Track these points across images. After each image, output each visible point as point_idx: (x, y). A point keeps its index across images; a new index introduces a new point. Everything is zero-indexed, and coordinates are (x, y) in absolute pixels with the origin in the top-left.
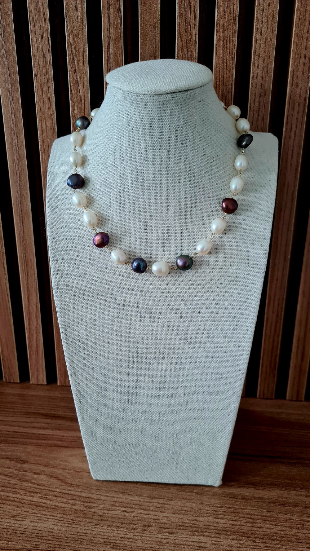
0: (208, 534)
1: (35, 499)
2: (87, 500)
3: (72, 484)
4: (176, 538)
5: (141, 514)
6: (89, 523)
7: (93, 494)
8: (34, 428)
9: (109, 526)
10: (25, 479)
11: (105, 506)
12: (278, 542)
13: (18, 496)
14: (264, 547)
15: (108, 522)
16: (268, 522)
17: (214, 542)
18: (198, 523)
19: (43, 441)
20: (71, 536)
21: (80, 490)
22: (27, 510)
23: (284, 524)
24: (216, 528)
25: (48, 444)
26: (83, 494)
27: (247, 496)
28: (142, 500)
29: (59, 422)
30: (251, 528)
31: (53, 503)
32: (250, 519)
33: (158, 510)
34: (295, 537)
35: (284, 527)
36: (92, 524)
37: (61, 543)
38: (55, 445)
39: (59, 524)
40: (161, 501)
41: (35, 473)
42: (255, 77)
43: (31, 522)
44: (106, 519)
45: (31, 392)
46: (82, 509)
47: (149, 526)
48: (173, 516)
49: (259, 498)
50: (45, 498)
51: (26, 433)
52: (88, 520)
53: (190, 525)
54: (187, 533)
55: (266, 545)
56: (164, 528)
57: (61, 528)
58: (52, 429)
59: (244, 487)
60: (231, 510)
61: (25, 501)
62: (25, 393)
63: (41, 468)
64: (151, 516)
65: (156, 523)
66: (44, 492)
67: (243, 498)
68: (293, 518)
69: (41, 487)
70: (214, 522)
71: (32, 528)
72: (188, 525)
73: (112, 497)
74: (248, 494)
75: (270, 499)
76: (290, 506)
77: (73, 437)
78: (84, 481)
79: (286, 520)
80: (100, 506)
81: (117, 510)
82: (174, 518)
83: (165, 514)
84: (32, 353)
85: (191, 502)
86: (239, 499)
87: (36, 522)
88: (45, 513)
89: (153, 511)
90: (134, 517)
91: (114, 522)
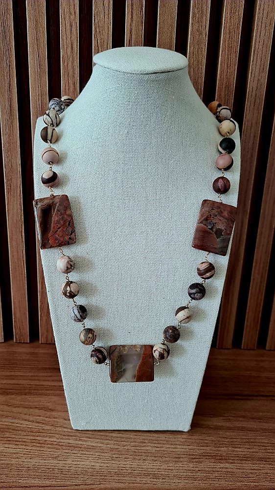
17: (238, 468)
20: (113, 470)
22: (67, 451)
24: (237, 456)
32: (262, 446)
33: (183, 443)
36: (129, 459)
37: (105, 478)
41: (65, 419)
42: (253, 73)
43: (73, 461)
47: (179, 458)
49: (266, 429)
57: (102, 465)
62: (36, 351)
71: (76, 466)
72: (213, 454)
88: (83, 452)
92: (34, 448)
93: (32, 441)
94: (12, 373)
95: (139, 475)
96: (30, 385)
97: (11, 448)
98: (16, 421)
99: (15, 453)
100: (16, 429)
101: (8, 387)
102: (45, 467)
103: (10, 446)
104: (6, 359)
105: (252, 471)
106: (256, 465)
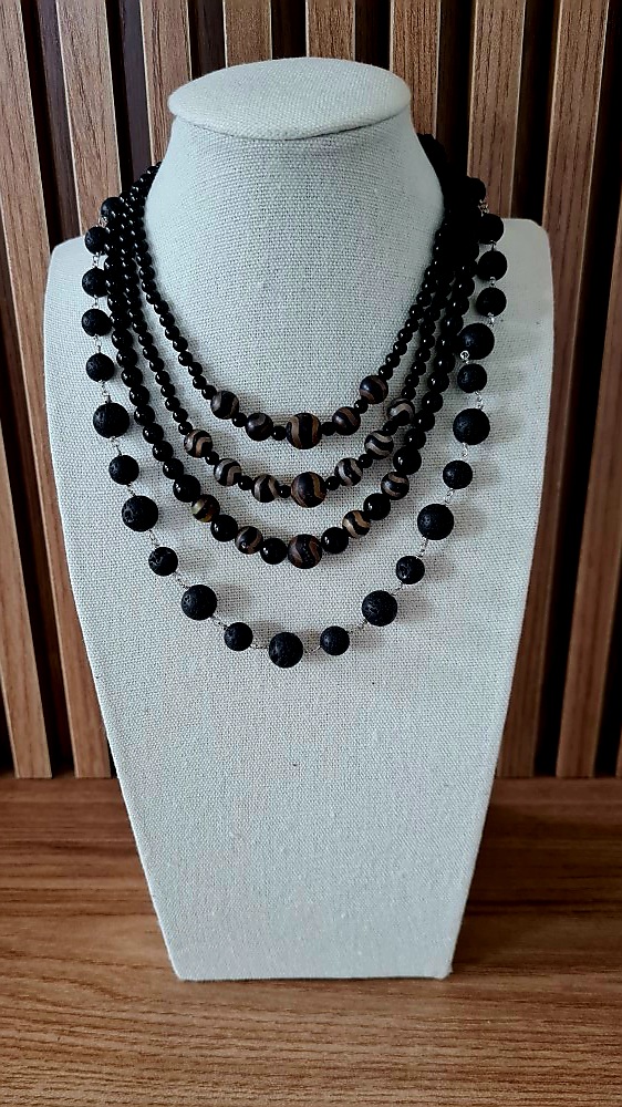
0: (427, 1083)
1: (50, 1037)
2: (164, 1029)
3: (126, 998)
5: (282, 1050)
6: (173, 1080)
7: (174, 1014)
8: (32, 876)
9: (217, 1084)
10: (24, 993)
11: (204, 1040)
12: (574, 1087)
14: (546, 1099)
15: (214, 1075)
16: (547, 1045)
18: (403, 1060)
19: (55, 906)
21: (145, 1009)
22: (35, 1063)
23: (581, 1047)
24: (442, 1068)
25: (67, 910)
26: (154, 1018)
27: (500, 993)
28: (280, 1019)
29: (85, 859)
30: (516, 1062)
31: (91, 1042)
32: (511, 1041)
33: (318, 1037)
34: (607, 1073)
35: (582, 1052)
36: (179, 1083)
38: (82, 913)
40: (322, 1018)
41: (44, 978)
42: (481, 98)
43: (45, 1089)
45: (21, 798)
46: (154, 1050)
47: (301, 1077)
48: (351, 1048)
49: (525, 995)
50: (71, 1033)
51: (17, 889)
52: (168, 1075)
53: (389, 1065)
54: (383, 1084)
55: (549, 1096)
56: (334, 1078)
58: (73, 876)
59: (491, 973)
61: (28, 1043)
63: (57, 966)
64: (303, 1055)
65: (315, 1068)
66: (69, 1019)
67: (489, 997)
68: (597, 1031)
69: (61, 1009)
70: (437, 1055)
72: (384, 1066)
73: (215, 1018)
74: (500, 987)
75: (546, 995)
76: (589, 1006)
77: (120, 890)
78: (154, 988)
79: (584, 1038)
80: (192, 1040)
81: (230, 1046)
82: (352, 1053)
83: (333, 1047)
84: (15, 714)
85: (385, 1016)
86: (484, 999)
87: (56, 1089)
89: (308, 1042)
90: (267, 1059)
91: (226, 1073)
106: (487, 1094)
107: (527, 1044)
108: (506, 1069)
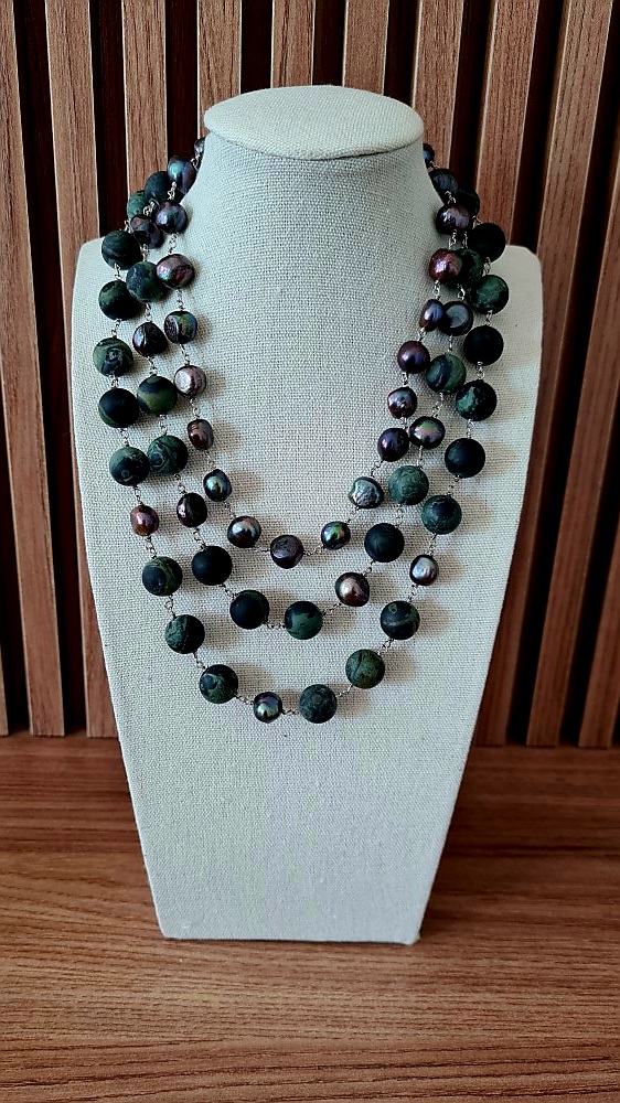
0: (496, 987)
1: (160, 951)
4: (442, 999)
5: (368, 962)
6: (275, 985)
8: (117, 820)
9: (314, 987)
10: (129, 915)
13: (124, 947)
14: (600, 1001)
15: (311, 981)
16: (595, 959)
17: (512, 1001)
18: (475, 970)
20: (247, 1011)
22: (150, 971)
24: (509, 976)
27: (549, 918)
30: (570, 972)
31: (194, 955)
32: (564, 955)
36: (282, 987)
37: (232, 1026)
39: (219, 992)
41: (145, 903)
43: (163, 992)
44: (307, 975)
45: (92, 754)
46: (256, 961)
47: (388, 983)
48: (428, 960)
49: (571, 920)
51: (104, 830)
52: (271, 981)
53: (462, 974)
54: (459, 988)
55: (601, 998)
56: (417, 983)
57: (225, 1000)
60: (527, 944)
61: (141, 956)
62: (80, 755)
64: (387, 965)
65: (398, 975)
70: (502, 967)
71: (169, 1003)
72: (458, 974)
74: (549, 914)
75: (590, 920)
81: (321, 958)
82: (429, 964)
86: (537, 923)
87: (173, 992)
88: (184, 974)
91: (322, 979)
92: (79, 966)
93: (76, 951)
94: (29, 805)
95: (304, 1020)
96: (69, 829)
97: (31, 967)
98: (40, 908)
99: (39, 978)
100: (41, 925)
101: (20, 834)
102: (106, 1006)
103: (29, 962)
104: (14, 774)
105: (540, 1009)
106: (549, 996)
107: (578, 958)
108: (562, 978)
